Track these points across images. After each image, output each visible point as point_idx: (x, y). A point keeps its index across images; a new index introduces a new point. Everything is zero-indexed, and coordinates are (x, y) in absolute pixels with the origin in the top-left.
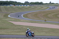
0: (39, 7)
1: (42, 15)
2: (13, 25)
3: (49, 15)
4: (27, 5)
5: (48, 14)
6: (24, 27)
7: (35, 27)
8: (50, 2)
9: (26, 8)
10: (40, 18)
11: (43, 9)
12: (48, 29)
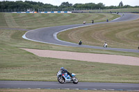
0: (94, 14)
1: (103, 33)
2: (35, 57)
3: (119, 35)
4: (67, 10)
5: (115, 32)
6: (61, 63)
7: (86, 62)
8: (121, 3)
9: (65, 18)
11: (103, 19)
12: (116, 66)
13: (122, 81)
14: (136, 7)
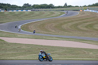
0: (47, 12)
2: (5, 43)
3: (65, 26)
4: (27, 9)
5: (62, 24)
6: (23, 47)
7: (42, 46)
8: (66, 4)
9: (26, 15)
10: (50, 31)
11: (54, 15)
12: (63, 48)
13: (67, 59)
14: (76, 6)
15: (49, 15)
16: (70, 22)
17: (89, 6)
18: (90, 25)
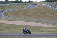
0: (19, 5)
1: (22, 13)
3: (29, 13)
4: (7, 3)
7: (15, 25)
9: (6, 7)
10: (20, 16)
14: (35, 2)
15: (19, 7)
16: (32, 11)
17: (43, 2)
18: (43, 13)
